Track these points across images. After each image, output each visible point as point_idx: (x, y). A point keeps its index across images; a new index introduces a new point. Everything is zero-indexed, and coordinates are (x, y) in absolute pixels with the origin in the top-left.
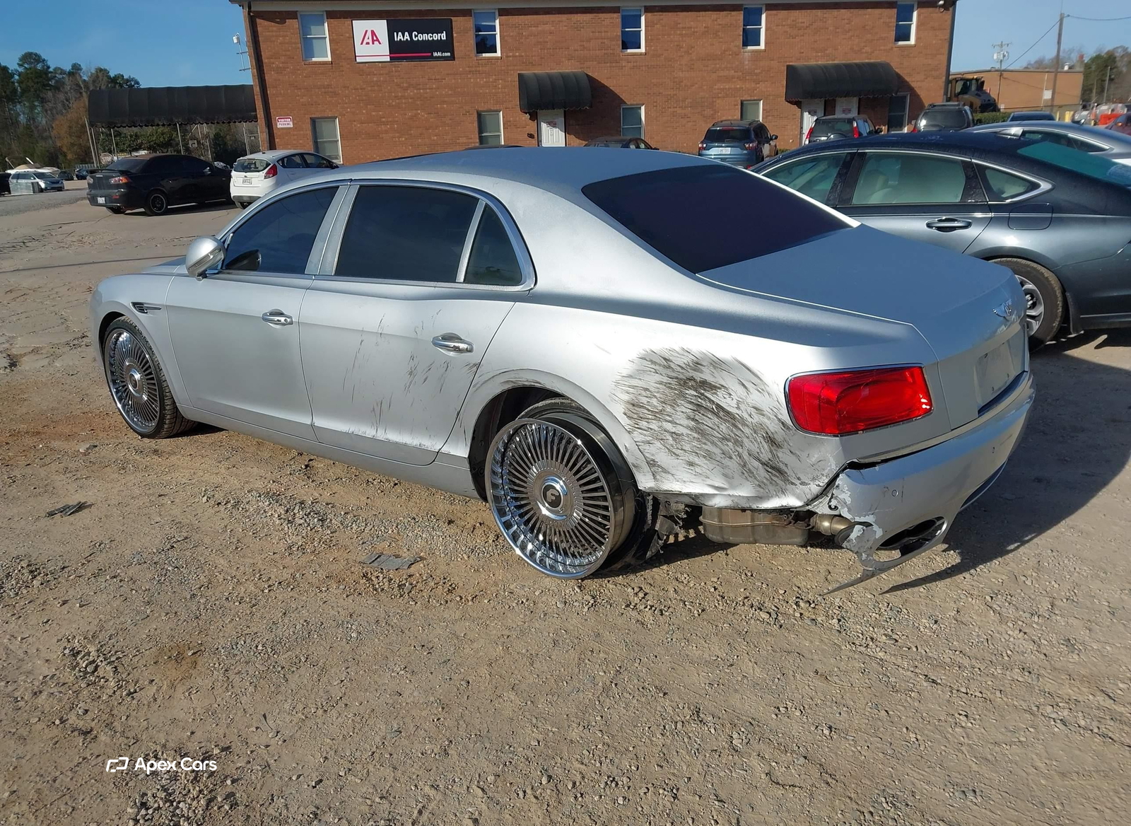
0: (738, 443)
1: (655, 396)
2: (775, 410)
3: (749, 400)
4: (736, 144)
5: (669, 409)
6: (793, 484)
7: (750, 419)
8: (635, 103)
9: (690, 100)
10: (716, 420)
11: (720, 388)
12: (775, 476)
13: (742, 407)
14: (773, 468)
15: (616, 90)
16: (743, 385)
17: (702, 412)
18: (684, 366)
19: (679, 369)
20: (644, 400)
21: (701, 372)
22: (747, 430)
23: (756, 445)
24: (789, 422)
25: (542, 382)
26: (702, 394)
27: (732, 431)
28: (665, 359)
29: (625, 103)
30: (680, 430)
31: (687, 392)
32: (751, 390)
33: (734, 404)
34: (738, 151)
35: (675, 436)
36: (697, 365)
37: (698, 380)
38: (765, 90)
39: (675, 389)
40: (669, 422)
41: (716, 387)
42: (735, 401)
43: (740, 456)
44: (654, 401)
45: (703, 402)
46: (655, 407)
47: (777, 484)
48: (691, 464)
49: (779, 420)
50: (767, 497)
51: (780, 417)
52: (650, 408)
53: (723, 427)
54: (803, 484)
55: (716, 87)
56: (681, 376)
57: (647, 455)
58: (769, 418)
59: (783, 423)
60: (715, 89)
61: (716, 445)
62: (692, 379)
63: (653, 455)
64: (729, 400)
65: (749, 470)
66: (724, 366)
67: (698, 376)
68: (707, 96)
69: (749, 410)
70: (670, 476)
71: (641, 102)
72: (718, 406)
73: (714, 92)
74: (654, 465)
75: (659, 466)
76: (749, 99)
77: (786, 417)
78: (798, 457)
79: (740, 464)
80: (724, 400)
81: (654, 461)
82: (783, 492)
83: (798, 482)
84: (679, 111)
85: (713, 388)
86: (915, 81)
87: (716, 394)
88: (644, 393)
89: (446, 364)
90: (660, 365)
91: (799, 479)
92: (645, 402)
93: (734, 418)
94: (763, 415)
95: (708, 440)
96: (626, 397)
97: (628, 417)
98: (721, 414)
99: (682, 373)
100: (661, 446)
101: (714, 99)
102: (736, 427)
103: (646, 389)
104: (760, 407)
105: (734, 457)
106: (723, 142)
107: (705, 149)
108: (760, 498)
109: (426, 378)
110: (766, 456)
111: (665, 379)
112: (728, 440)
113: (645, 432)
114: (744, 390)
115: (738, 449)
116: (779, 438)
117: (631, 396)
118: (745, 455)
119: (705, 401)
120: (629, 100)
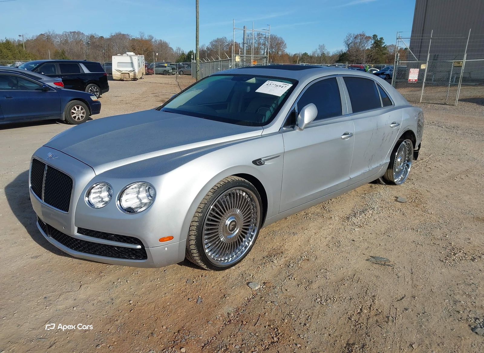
89: (392, 132)
109: (386, 139)
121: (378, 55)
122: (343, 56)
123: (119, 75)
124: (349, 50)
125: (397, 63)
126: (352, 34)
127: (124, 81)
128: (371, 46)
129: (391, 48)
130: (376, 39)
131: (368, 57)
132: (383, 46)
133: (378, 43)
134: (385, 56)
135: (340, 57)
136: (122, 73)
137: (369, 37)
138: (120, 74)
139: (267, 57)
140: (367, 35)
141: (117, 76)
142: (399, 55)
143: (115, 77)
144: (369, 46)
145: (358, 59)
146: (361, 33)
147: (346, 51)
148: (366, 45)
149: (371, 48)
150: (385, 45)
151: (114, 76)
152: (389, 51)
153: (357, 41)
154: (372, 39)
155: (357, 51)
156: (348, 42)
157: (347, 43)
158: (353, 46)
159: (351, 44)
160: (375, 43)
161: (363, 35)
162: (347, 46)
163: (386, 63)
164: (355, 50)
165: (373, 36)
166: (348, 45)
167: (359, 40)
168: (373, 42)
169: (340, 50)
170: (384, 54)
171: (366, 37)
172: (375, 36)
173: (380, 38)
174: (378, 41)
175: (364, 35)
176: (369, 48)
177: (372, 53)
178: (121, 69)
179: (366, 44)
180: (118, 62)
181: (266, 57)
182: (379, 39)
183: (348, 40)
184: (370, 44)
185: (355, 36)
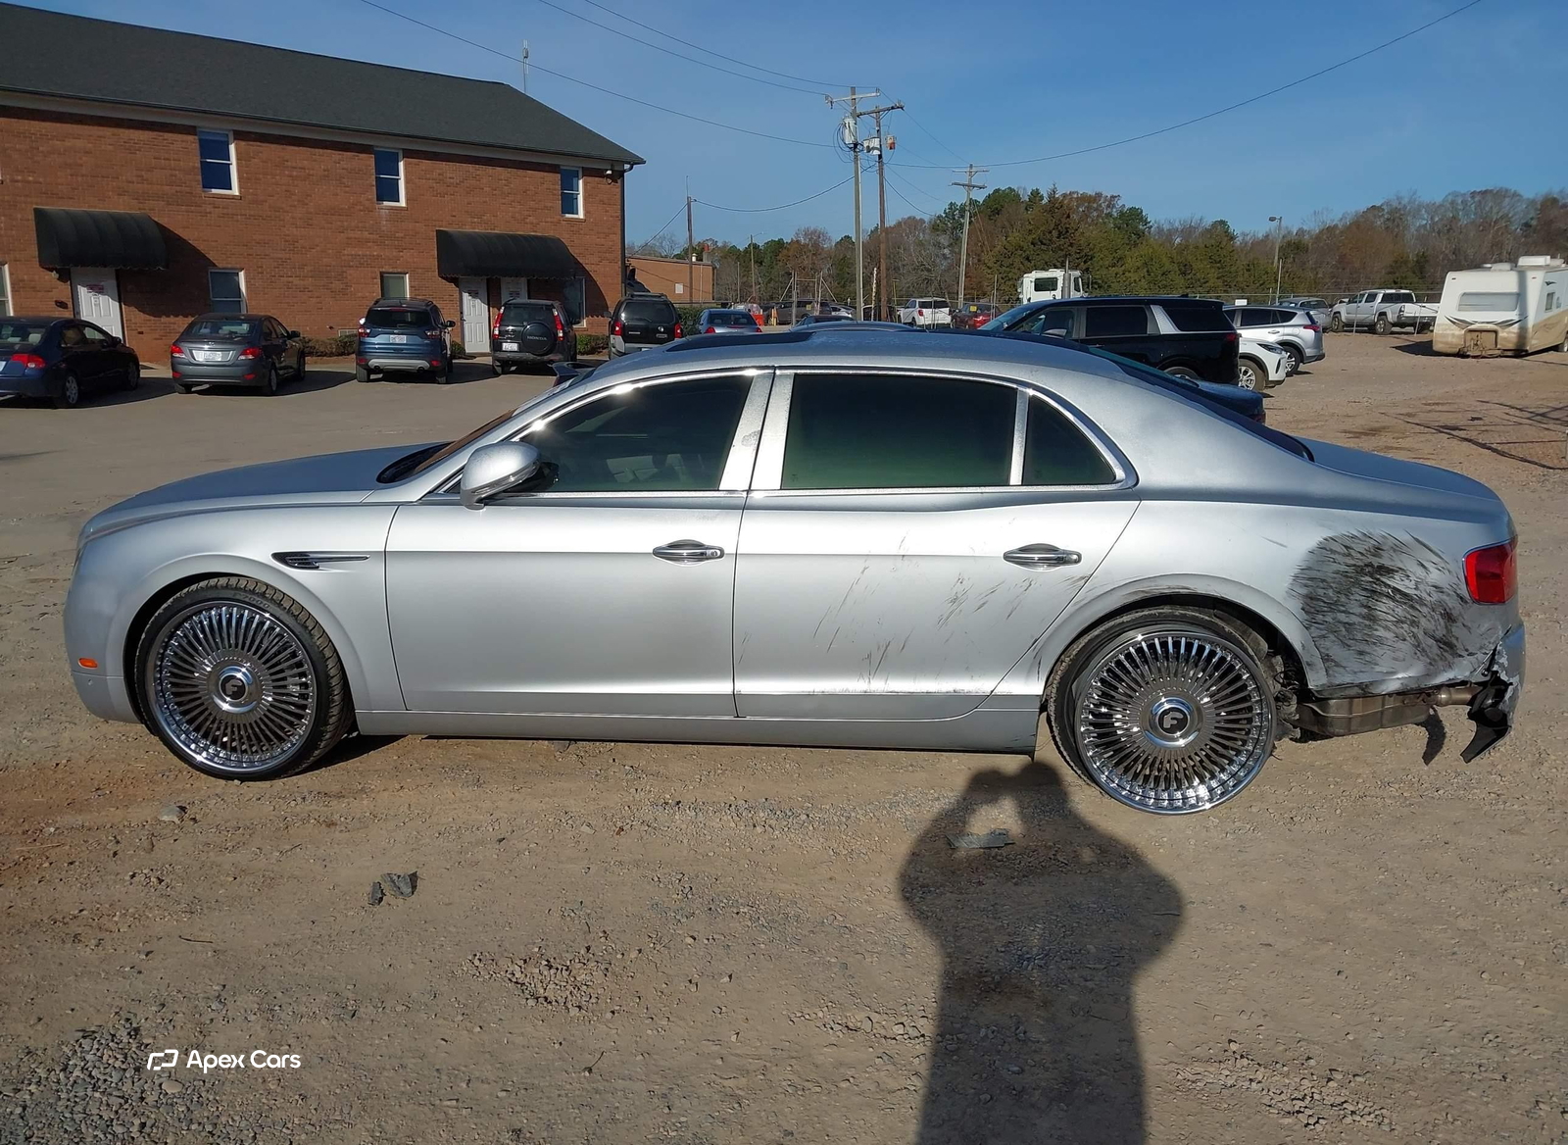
0: (1414, 623)
1: (1331, 587)
2: (1454, 586)
3: (1429, 580)
4: (414, 330)
5: (1343, 599)
6: (1460, 656)
7: (1428, 598)
8: (230, 266)
9: (309, 268)
10: (1392, 604)
11: (1397, 572)
12: (1446, 651)
13: (1421, 587)
14: (1445, 643)
15: (201, 247)
16: (1423, 565)
17: (1376, 598)
18: (1364, 552)
19: (1359, 556)
20: (1321, 592)
21: (1380, 556)
22: (1424, 610)
23: (1433, 623)
24: (1466, 595)
25: (1192, 587)
26: (1378, 579)
27: (1408, 613)
28: (1346, 547)
29: (214, 265)
30: (1354, 619)
31: (1363, 579)
32: (1431, 569)
33: (1412, 585)
34: (417, 340)
35: (1347, 626)
36: (1377, 550)
37: (1376, 565)
38: (411, 260)
39: (1351, 578)
40: (1343, 612)
41: (1393, 570)
42: (1413, 582)
43: (1415, 636)
44: (1330, 593)
45: (1378, 587)
46: (1330, 598)
47: (1446, 659)
48: (1361, 653)
49: (1458, 595)
50: (1436, 674)
51: (1459, 592)
52: (1325, 599)
53: (1400, 611)
54: (1470, 654)
55: (346, 252)
56: (1360, 563)
57: (1322, 650)
58: (1449, 595)
59: (1461, 598)
60: (344, 255)
61: (1389, 629)
62: (1370, 565)
63: (1328, 649)
64: (1407, 582)
65: (1423, 649)
66: (1405, 549)
67: (1376, 562)
68: (334, 263)
69: (1428, 589)
70: (1341, 670)
71: (238, 266)
72: (1395, 590)
73: (343, 258)
74: (1328, 660)
75: (1332, 660)
76: (391, 270)
77: (1464, 591)
78: (1469, 629)
79: (1413, 645)
80: (1402, 583)
81: (1327, 655)
82: (1450, 666)
83: (1464, 653)
84: (296, 281)
85: (1389, 571)
86: (589, 263)
87: (1393, 577)
88: (1321, 585)
89: (1027, 583)
90: (1339, 553)
91: (1467, 650)
92: (1322, 594)
93: (1412, 599)
94: (1442, 592)
95: (1380, 626)
96: (1304, 591)
97: (1306, 612)
98: (1398, 597)
99: (1361, 560)
100: (1335, 639)
101: (344, 269)
102: (1412, 607)
103: (1323, 581)
104: (1441, 585)
105: (1408, 639)
106: (395, 327)
107: (368, 335)
108: (1428, 675)
109: (984, 604)
110: (1439, 634)
111: (1343, 568)
112: (1402, 622)
113: (1321, 626)
114: (1423, 570)
115: (1413, 630)
116: (1455, 613)
117: (1310, 589)
118: (1421, 635)
119: (1380, 586)
120: (221, 262)
123: (1459, 337)
127: (1468, 357)
136: (1471, 331)
138: (1463, 332)
141: (1450, 339)
143: (1442, 342)
151: (1439, 339)
178: (1468, 316)
180: (1465, 294)
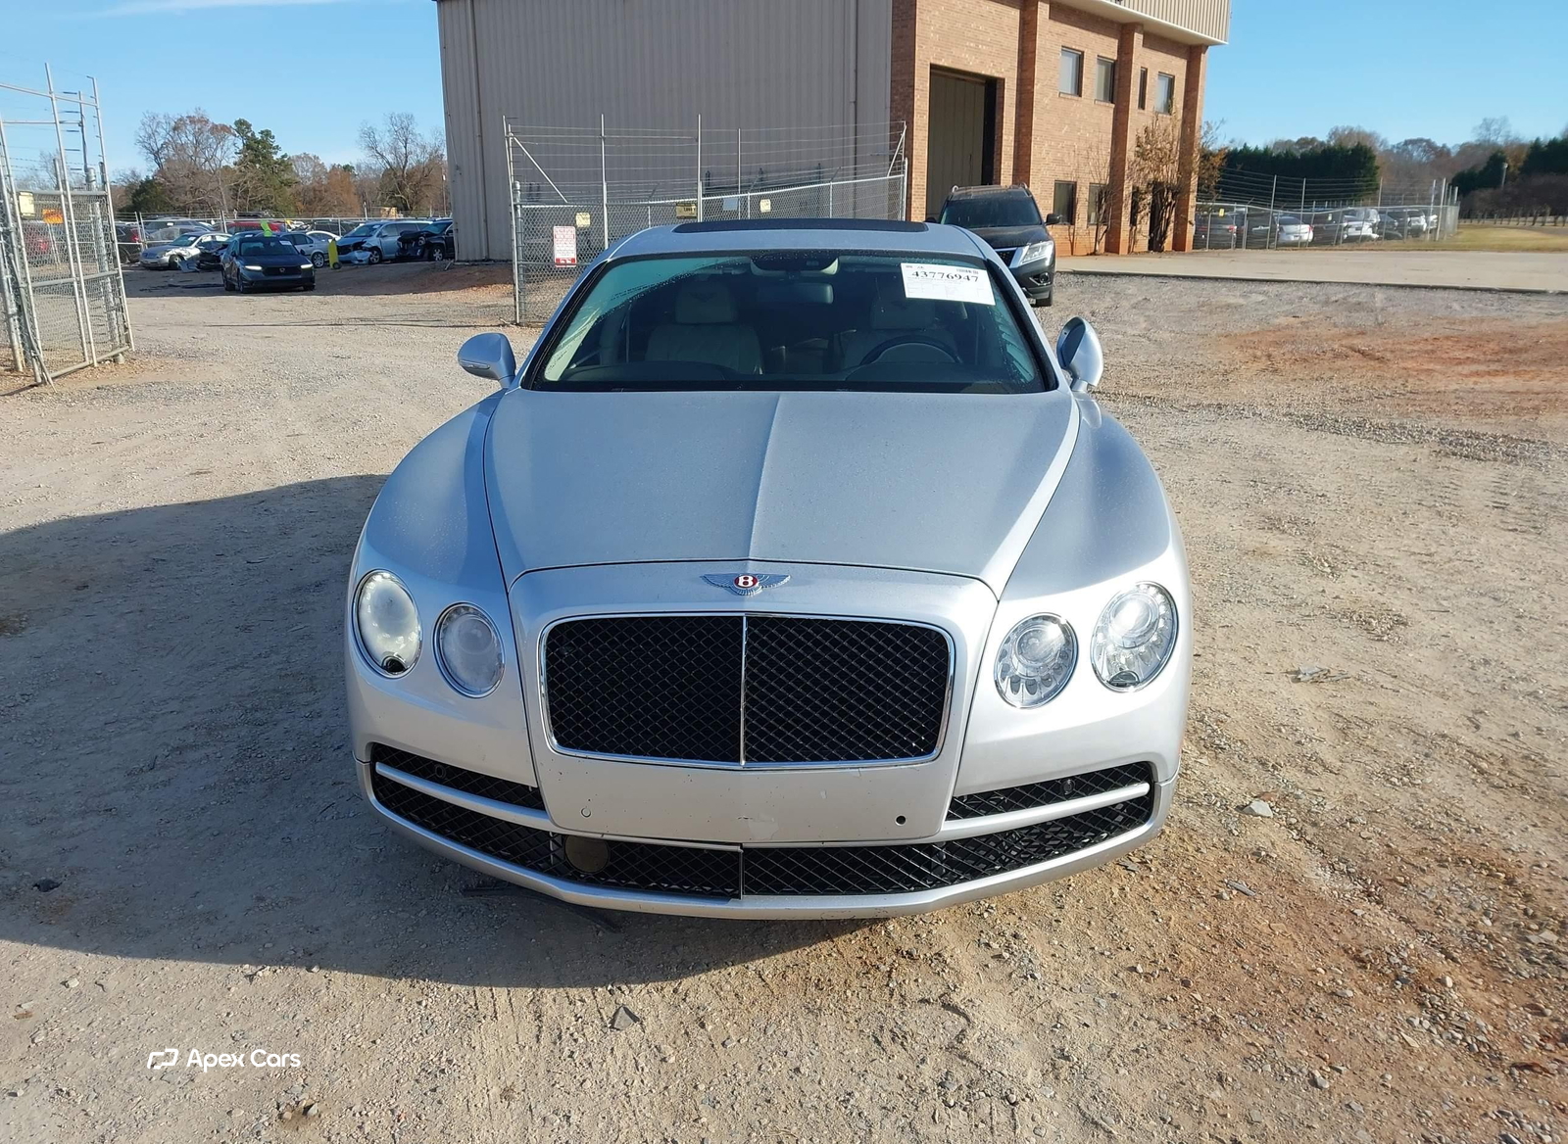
121: (267, 187)
122: (145, 190)
124: (161, 171)
125: (519, 211)
126: (161, 116)
128: (237, 158)
129: (304, 164)
130: (249, 134)
131: (236, 195)
132: (275, 157)
133: (258, 149)
134: (288, 190)
135: (134, 196)
137: (225, 129)
139: (106, 196)
140: (216, 119)
142: (518, 186)
144: (229, 154)
145: (200, 202)
146: (192, 114)
147: (151, 175)
148: (219, 154)
149: (235, 164)
150: (283, 157)
152: (298, 176)
153: (184, 139)
154: (235, 135)
155: (193, 173)
156: (153, 144)
157: (148, 146)
158: (174, 155)
159: (166, 152)
160: (248, 147)
161: (200, 121)
162: (152, 156)
163: (297, 214)
164: (185, 172)
165: (236, 123)
166: (156, 154)
167: (191, 138)
168: (240, 145)
169: (128, 173)
170: (288, 184)
171: (212, 128)
172: (242, 126)
173: (262, 132)
174: (258, 142)
175: (203, 121)
176: (232, 166)
177: (245, 183)
179: (219, 151)
181: (99, 197)
182: (258, 136)
183: (150, 137)
184: (233, 149)
185: (173, 124)
